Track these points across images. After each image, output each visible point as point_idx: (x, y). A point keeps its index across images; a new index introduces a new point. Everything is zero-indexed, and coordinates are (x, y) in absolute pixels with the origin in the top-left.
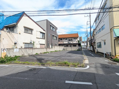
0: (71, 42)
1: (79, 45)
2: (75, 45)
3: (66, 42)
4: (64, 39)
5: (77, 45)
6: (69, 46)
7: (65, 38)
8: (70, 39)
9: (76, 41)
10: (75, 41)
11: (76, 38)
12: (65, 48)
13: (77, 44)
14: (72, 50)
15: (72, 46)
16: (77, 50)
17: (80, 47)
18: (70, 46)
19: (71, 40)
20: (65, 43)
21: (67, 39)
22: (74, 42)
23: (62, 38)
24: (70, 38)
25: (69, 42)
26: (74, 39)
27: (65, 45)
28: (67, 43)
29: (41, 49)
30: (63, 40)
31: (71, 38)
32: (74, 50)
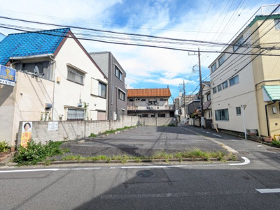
0: (155, 108)
1: (172, 113)
2: (162, 114)
3: (142, 106)
4: (138, 98)
5: (168, 115)
6: (150, 115)
7: (141, 97)
8: (151, 100)
9: (166, 106)
10: (162, 105)
11: (164, 98)
12: (142, 120)
13: (166, 111)
14: (158, 125)
15: (157, 115)
16: (169, 125)
17: (174, 119)
18: (152, 116)
19: (155, 102)
20: (140, 108)
21: (145, 100)
22: (162, 108)
23: (134, 97)
24: (151, 97)
25: (150, 107)
26: (161, 100)
27: (141, 114)
28: (144, 108)
29: (100, 123)
30: (137, 103)
31: (155, 97)
32: (162, 125)
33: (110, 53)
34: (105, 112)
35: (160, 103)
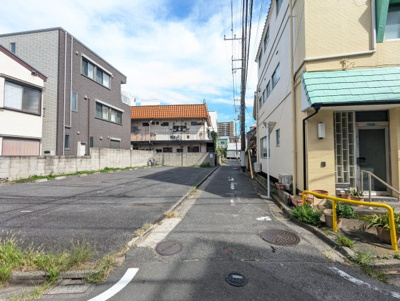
0: (184, 137)
1: (210, 146)
2: (194, 147)
4: (156, 121)
5: (203, 149)
6: (174, 149)
7: (161, 119)
8: (177, 124)
9: (201, 134)
10: (195, 133)
11: (198, 121)
12: (159, 157)
13: (201, 143)
14: (184, 165)
15: (185, 149)
16: (201, 166)
17: (211, 156)
18: (178, 151)
19: (182, 127)
20: (160, 137)
21: (166, 124)
22: (194, 137)
23: (149, 119)
24: (176, 119)
25: (176, 135)
26: (193, 124)
27: (161, 148)
28: (166, 138)
29: (8, 161)
30: (152, 128)
31: (182, 119)
32: (190, 164)
33: (60, 30)
34: (38, 140)
35: (192, 128)
